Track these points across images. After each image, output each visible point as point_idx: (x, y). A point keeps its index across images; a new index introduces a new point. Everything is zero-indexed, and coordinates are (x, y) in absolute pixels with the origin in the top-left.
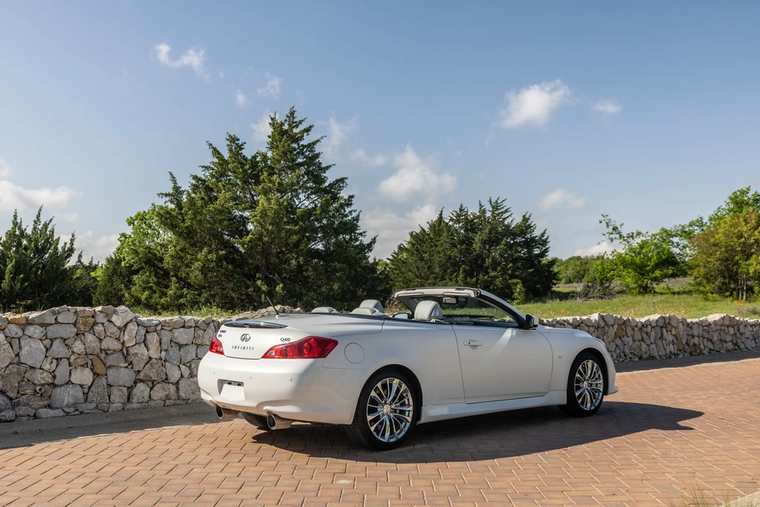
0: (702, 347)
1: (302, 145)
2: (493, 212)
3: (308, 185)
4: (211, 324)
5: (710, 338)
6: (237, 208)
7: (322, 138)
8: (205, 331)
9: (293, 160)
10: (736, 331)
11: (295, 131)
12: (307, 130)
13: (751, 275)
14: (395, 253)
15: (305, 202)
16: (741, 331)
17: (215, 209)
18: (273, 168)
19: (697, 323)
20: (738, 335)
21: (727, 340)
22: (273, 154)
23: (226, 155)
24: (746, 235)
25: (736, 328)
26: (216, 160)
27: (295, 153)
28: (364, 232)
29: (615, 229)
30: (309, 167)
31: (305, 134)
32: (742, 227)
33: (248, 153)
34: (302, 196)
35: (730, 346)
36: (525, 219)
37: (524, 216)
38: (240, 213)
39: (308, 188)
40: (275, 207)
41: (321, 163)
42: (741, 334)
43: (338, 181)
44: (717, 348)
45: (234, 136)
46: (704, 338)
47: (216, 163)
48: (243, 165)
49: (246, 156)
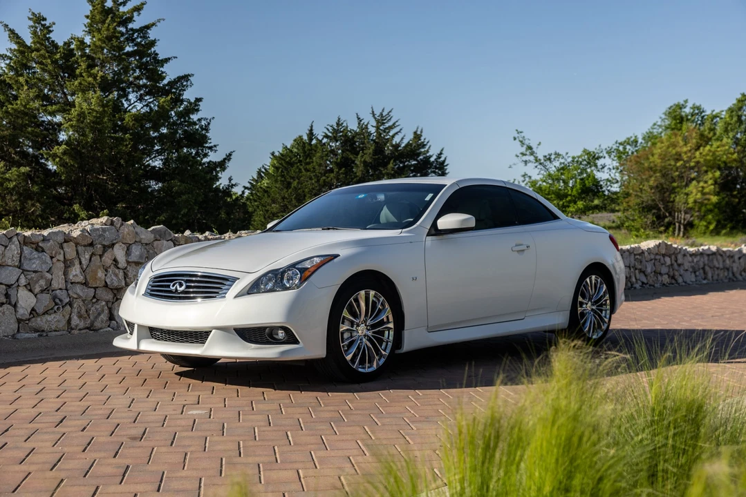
0: (634, 280)
1: (132, 29)
2: (378, 128)
3: (141, 83)
4: (15, 239)
5: (644, 269)
6: (45, 111)
7: (159, 21)
8: (6, 247)
9: (121, 48)
10: (673, 262)
11: (122, 9)
12: (138, 9)
13: (690, 205)
14: (253, 180)
15: (136, 104)
16: (679, 262)
17: (15, 110)
18: (93, 59)
19: (628, 250)
20: (675, 266)
21: (662, 272)
22: (92, 39)
23: (29, 40)
24: (685, 157)
25: (673, 257)
26: (15, 47)
27: (122, 39)
28: (215, 146)
29: (530, 148)
30: (141, 58)
31: (135, 14)
32: (681, 147)
33: (59, 37)
34: (132, 97)
35: (666, 279)
36: (417, 136)
37: (415, 133)
38: (49, 118)
39: (139, 87)
40: (97, 109)
41: (157, 54)
42: (679, 265)
43: (180, 79)
44: (651, 282)
45: (40, 14)
46: (636, 269)
47: (15, 50)
48: (52, 53)
49: (56, 41)
